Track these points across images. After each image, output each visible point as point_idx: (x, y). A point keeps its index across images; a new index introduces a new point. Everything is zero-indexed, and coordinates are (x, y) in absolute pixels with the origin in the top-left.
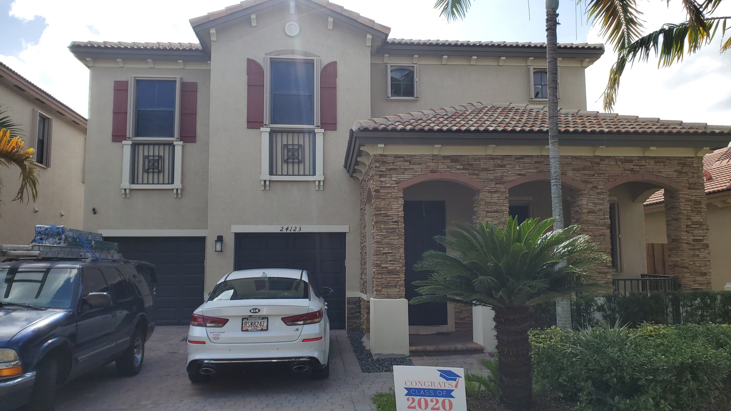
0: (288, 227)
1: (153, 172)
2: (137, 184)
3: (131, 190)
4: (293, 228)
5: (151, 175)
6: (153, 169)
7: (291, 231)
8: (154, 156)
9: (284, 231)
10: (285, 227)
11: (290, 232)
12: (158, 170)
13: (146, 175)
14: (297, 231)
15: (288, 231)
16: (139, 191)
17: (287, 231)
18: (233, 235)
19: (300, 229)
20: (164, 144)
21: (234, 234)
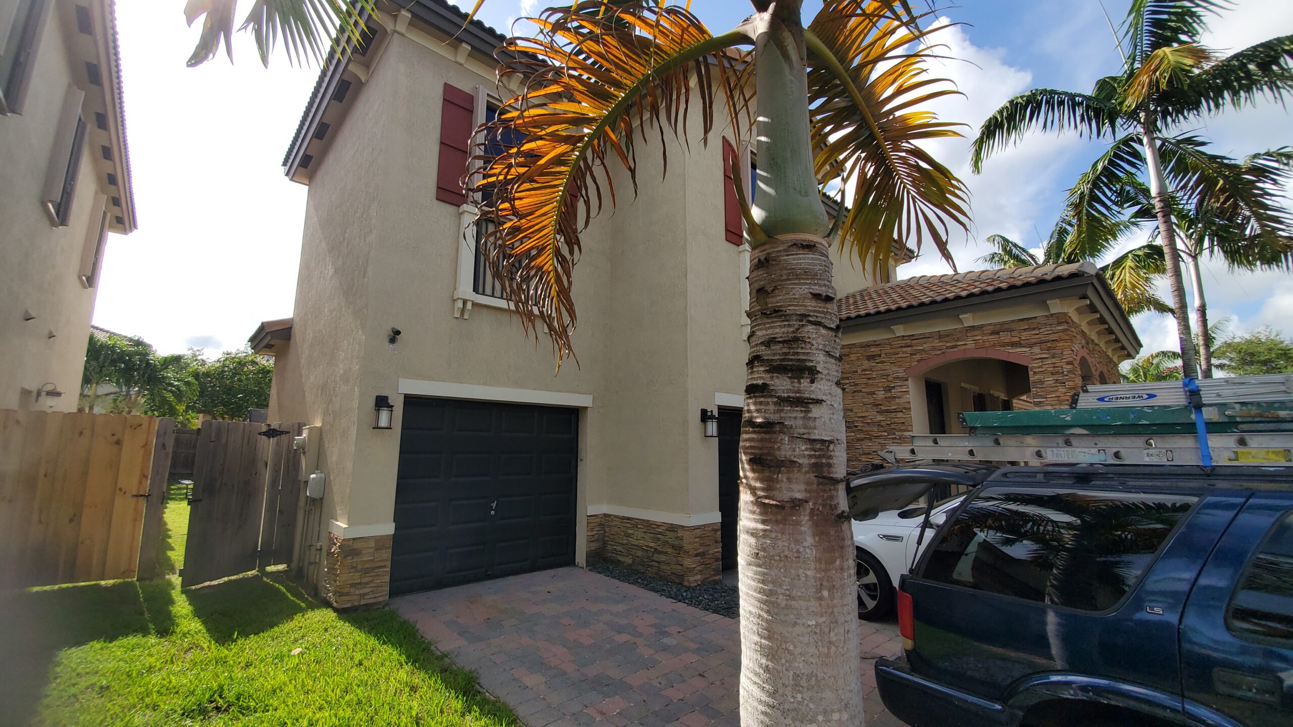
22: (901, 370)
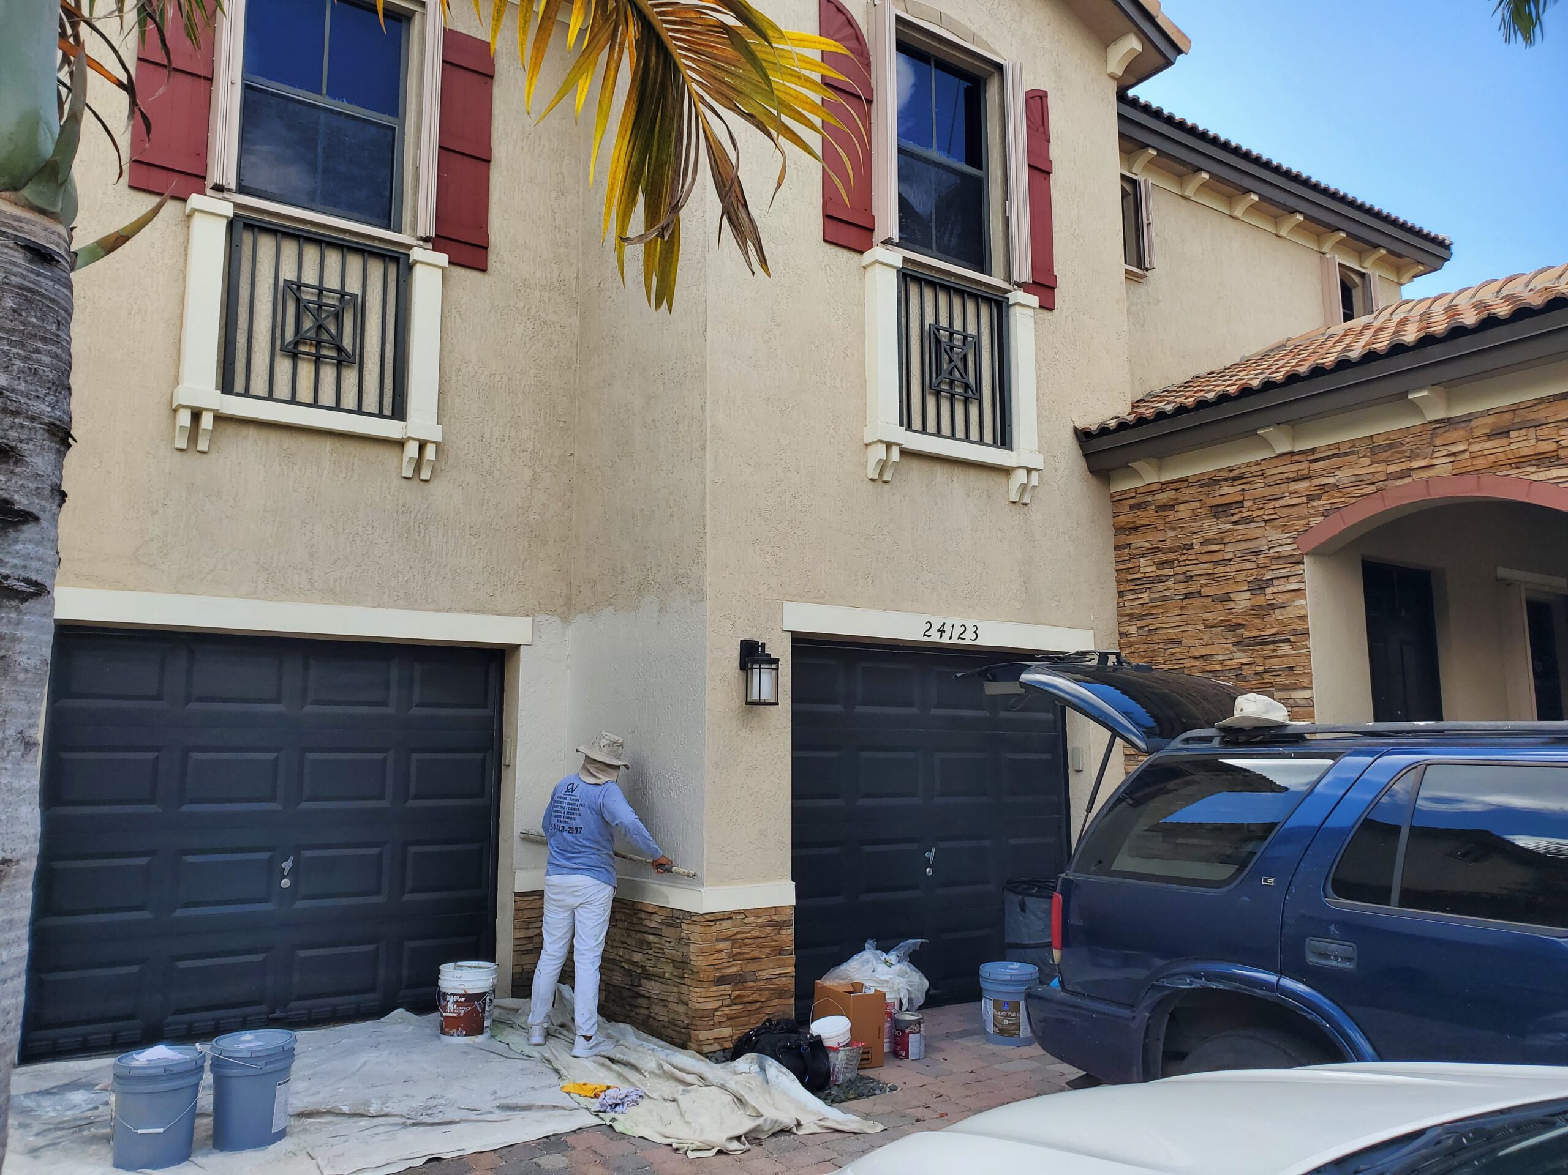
0: (944, 624)
1: (318, 360)
2: (246, 394)
3: (220, 419)
4: (958, 630)
5: (306, 370)
6: (318, 344)
7: (951, 638)
8: (321, 290)
9: (935, 638)
10: (936, 626)
11: (950, 641)
12: (340, 349)
13: (284, 366)
14: (968, 642)
15: (945, 639)
16: (252, 432)
17: (941, 637)
18: (788, 639)
19: (975, 632)
20: (367, 251)
21: (789, 635)
22: (1286, 537)
